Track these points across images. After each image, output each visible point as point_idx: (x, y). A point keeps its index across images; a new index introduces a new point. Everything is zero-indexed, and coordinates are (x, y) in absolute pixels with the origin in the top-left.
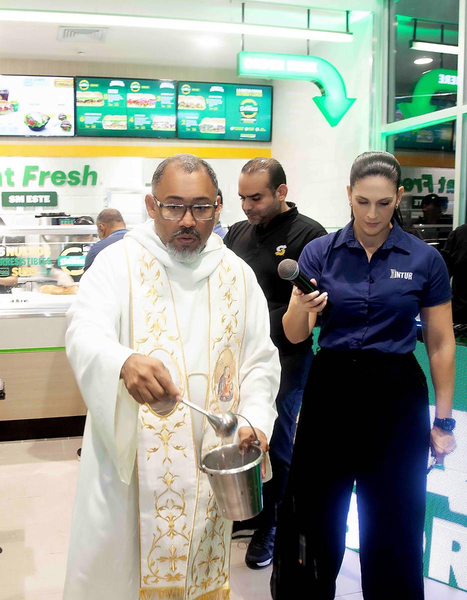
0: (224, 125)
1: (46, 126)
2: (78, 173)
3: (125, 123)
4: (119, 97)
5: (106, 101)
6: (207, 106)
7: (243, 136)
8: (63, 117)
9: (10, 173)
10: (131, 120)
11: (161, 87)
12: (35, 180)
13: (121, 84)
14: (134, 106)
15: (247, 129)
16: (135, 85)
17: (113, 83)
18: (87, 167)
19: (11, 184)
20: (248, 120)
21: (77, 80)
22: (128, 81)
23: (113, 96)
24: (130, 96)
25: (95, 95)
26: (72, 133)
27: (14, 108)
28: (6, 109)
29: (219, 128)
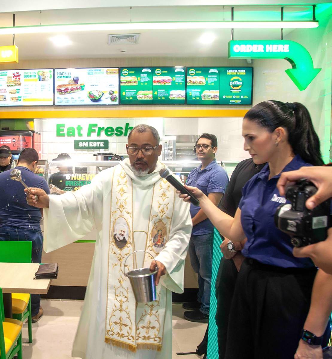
0: (218, 94)
1: (102, 99)
2: (122, 128)
3: (151, 95)
4: (147, 79)
5: (139, 82)
6: (206, 83)
7: (231, 101)
8: (111, 93)
9: (80, 129)
10: (156, 93)
11: (176, 71)
12: (95, 133)
13: (149, 70)
14: (158, 84)
15: (234, 97)
16: (158, 71)
17: (144, 70)
18: (127, 125)
19: (81, 135)
20: (235, 91)
21: (120, 69)
22: (153, 68)
23: (144, 78)
24: (155, 78)
25: (132, 78)
26: (117, 103)
27: (82, 88)
28: (77, 89)
29: (215, 96)
